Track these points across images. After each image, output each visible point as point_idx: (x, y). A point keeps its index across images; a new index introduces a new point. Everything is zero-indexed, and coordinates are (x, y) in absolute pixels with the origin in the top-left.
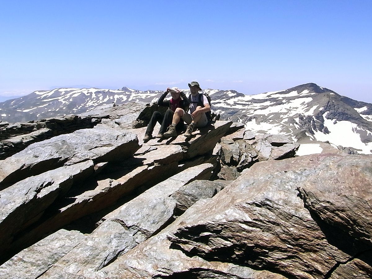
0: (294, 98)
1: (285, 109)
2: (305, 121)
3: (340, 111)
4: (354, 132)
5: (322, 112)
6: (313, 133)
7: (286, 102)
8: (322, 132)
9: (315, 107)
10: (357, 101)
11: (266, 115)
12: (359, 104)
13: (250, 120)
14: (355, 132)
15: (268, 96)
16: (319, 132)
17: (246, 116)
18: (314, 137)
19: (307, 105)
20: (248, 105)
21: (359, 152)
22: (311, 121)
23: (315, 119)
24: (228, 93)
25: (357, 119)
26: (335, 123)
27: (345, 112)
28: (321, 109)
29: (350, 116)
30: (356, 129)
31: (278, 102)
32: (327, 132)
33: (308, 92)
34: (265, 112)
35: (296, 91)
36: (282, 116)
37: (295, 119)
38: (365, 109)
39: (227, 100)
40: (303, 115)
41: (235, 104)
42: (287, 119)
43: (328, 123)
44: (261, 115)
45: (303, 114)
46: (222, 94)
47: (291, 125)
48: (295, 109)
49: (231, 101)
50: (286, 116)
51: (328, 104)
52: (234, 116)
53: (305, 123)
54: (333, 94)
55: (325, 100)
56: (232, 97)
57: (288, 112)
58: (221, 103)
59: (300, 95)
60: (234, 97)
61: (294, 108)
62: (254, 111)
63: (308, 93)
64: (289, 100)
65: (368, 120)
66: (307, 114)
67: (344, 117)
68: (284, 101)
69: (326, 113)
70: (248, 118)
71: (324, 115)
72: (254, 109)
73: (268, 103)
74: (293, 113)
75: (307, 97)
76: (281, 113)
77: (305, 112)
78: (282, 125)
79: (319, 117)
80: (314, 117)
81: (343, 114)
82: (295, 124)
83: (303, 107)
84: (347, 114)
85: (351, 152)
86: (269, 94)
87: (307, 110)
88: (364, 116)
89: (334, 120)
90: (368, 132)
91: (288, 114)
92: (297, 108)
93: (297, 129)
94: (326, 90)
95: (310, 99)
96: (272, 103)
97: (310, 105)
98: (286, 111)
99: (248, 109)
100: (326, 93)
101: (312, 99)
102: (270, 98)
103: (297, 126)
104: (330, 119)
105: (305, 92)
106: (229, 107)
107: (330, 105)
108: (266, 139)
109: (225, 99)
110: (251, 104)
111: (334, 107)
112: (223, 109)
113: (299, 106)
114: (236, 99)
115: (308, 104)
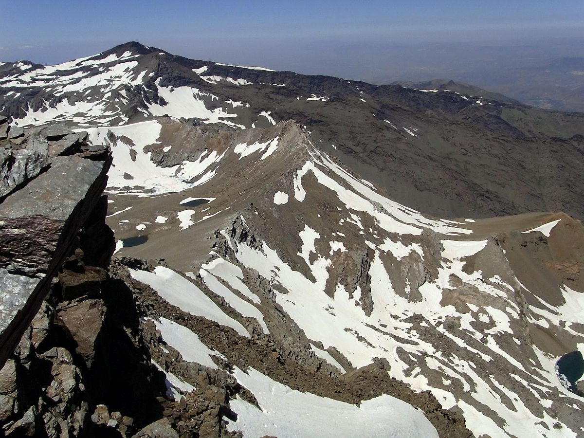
0: (114, 64)
1: (105, 79)
2: (134, 92)
3: (175, 74)
4: (196, 99)
5: (154, 79)
6: (146, 108)
7: (105, 70)
8: (158, 104)
9: (143, 73)
10: (193, 60)
11: (81, 91)
12: (196, 63)
13: (60, 100)
14: (198, 99)
15: (79, 64)
16: (154, 104)
17: (53, 96)
18: (149, 112)
19: (132, 72)
20: (53, 79)
21: (205, 122)
22: (142, 92)
23: (146, 89)
24: (18, 66)
25: (197, 83)
26: (172, 91)
27: (182, 75)
28: (151, 75)
29: (189, 79)
30: (198, 94)
31: (94, 71)
32: (163, 103)
33: (130, 54)
34: (79, 87)
35: (115, 54)
36: (102, 90)
37: (120, 92)
38: (204, 68)
39: (20, 76)
40: (129, 85)
41: (34, 80)
42: (110, 93)
43: (163, 92)
44: (73, 92)
45: (129, 83)
46: (10, 68)
47: (117, 100)
48: (117, 79)
49: (26, 77)
50: (108, 89)
51: (159, 67)
52: (35, 98)
53: (135, 96)
54: (162, 54)
55: (154, 62)
56: (26, 71)
57: (109, 84)
58: (11, 81)
59: (121, 59)
60: (30, 70)
61: (116, 77)
62: (63, 88)
63: (130, 56)
64: (107, 67)
65: (210, 82)
66: (134, 84)
67: (182, 82)
68: (101, 69)
69: (158, 80)
70: (57, 98)
71: (157, 82)
72: (61, 85)
73: (79, 74)
74: (116, 84)
75: (130, 60)
76: (101, 87)
77: (132, 81)
78: (104, 103)
79: (150, 85)
80: (143, 86)
81: (180, 78)
82: (121, 98)
83: (127, 75)
84: (184, 78)
85: (196, 122)
86: (78, 61)
87: (134, 79)
88: (205, 78)
89: (170, 87)
90: (213, 96)
91: (110, 86)
92: (120, 77)
93: (126, 104)
94: (153, 50)
95: (135, 64)
96: (85, 74)
97: (136, 71)
98: (106, 83)
99: (53, 86)
100: (154, 54)
101: (137, 63)
102: (81, 66)
103: (124, 101)
104: (165, 86)
105: (127, 55)
106: (25, 85)
107: (161, 69)
108: (39, 133)
109: (16, 75)
110: (56, 79)
111: (167, 70)
112: (16, 89)
113: (122, 74)
114: (33, 74)
115: (133, 69)
